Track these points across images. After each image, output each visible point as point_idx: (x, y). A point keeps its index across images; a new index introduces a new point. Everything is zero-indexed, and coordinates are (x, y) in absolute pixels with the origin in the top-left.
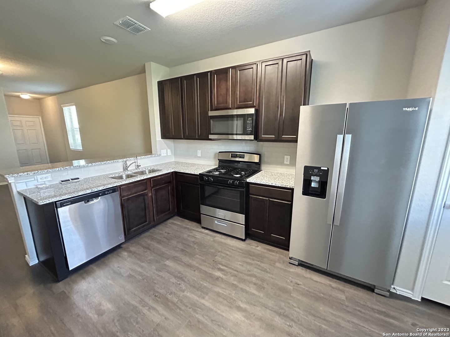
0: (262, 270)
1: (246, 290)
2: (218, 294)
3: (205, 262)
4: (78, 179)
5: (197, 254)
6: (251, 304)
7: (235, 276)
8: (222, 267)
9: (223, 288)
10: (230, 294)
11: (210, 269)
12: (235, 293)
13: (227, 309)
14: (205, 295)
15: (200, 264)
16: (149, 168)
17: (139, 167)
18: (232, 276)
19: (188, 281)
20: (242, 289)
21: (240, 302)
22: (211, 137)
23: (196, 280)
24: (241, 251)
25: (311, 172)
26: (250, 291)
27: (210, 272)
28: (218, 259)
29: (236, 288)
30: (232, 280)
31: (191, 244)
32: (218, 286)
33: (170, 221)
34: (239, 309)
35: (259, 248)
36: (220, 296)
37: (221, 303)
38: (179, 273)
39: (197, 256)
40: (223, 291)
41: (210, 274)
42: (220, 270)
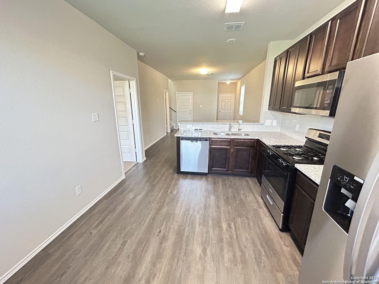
0: (255, 258)
1: (223, 250)
2: (208, 232)
3: (229, 214)
4: (202, 130)
5: (231, 206)
6: (213, 258)
7: (231, 238)
8: (233, 225)
9: (214, 234)
10: (212, 240)
11: (224, 219)
12: (216, 243)
13: (200, 242)
14: (202, 225)
15: (224, 212)
16: (246, 133)
17: (240, 131)
18: (230, 236)
19: (207, 212)
20: (222, 246)
21: (210, 249)
22: (293, 110)
23: (210, 215)
24: (263, 233)
25: (339, 179)
26: (225, 254)
27: (222, 220)
28: (239, 220)
29: (220, 242)
30: (226, 237)
31: (237, 199)
32: (214, 230)
33: (248, 179)
34: (204, 250)
35: (284, 248)
36: (206, 234)
37: (202, 236)
38: (209, 205)
39: (230, 207)
40: (212, 235)
41: (221, 220)
42: (229, 226)
